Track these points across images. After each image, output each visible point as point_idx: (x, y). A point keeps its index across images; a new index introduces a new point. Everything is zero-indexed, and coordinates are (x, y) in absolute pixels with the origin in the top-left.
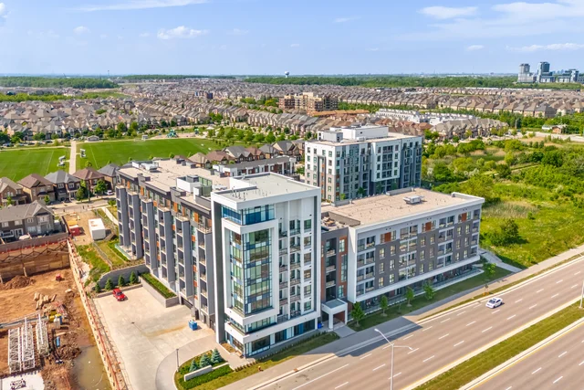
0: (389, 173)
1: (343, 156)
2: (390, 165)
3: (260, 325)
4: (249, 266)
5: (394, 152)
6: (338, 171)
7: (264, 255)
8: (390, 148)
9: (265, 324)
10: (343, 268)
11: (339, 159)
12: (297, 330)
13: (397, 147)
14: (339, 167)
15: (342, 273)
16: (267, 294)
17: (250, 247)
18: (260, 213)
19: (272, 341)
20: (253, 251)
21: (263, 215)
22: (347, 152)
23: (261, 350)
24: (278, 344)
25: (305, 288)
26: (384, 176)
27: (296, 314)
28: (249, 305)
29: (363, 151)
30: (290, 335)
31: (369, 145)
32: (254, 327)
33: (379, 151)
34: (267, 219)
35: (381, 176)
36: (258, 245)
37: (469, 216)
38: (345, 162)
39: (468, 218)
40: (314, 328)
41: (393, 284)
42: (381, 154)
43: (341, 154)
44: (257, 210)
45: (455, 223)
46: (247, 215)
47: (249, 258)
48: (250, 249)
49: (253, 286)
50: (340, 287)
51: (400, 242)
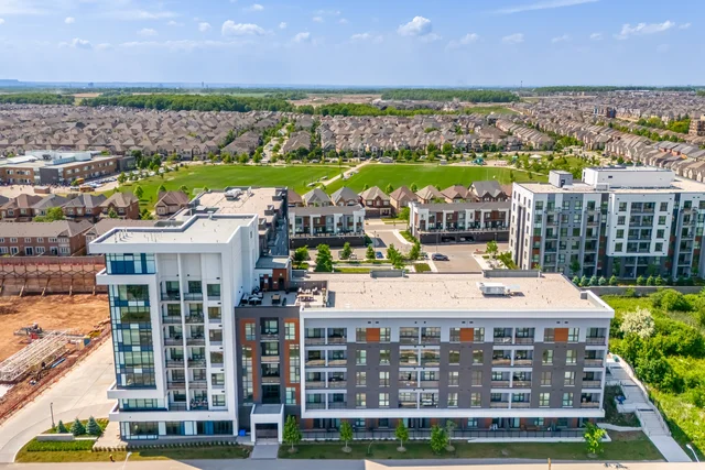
0: (645, 247)
1: (549, 208)
2: (647, 233)
3: (141, 405)
4: (119, 327)
5: (658, 213)
6: (537, 231)
7: (143, 318)
8: (651, 206)
9: (149, 406)
10: (292, 363)
11: (540, 212)
12: (201, 426)
13: (664, 207)
14: (539, 226)
15: (292, 369)
16: (149, 369)
17: (119, 303)
18: (133, 262)
19: (162, 430)
20: (125, 310)
21: (138, 266)
22: (558, 203)
23: (145, 437)
24: (171, 437)
25: (214, 375)
26: (631, 248)
27: (200, 403)
28: (123, 376)
29: (592, 205)
30: (190, 430)
31: (605, 197)
32: (132, 405)
33: (623, 208)
34: (145, 271)
35: (624, 247)
36: (131, 303)
37: (574, 336)
38: (549, 219)
39: (570, 338)
40: (232, 433)
41: (385, 407)
42: (627, 214)
43: (545, 205)
44: (128, 258)
45: (536, 340)
46: (112, 262)
47: (118, 317)
48: (120, 306)
49: (128, 354)
50: (288, 389)
51: (401, 348)
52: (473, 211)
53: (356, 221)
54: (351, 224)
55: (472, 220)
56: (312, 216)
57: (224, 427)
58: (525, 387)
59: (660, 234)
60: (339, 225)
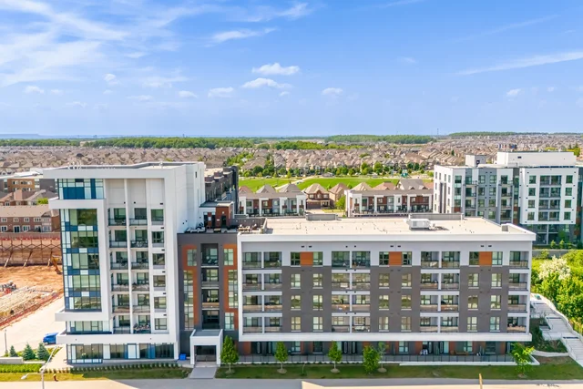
0: (555, 216)
1: (467, 182)
2: (555, 204)
3: (88, 328)
4: (69, 251)
5: (564, 185)
6: (457, 202)
7: (92, 242)
8: (556, 179)
9: (95, 329)
11: (459, 185)
13: (569, 179)
14: (459, 197)
15: (231, 295)
16: (96, 293)
17: (70, 227)
18: (83, 188)
19: (107, 354)
20: (75, 234)
21: (88, 191)
22: (475, 178)
23: (89, 361)
24: (115, 361)
25: (156, 299)
26: (542, 217)
27: (143, 327)
28: (71, 299)
29: (504, 179)
30: (133, 353)
31: (516, 171)
32: (79, 329)
33: (533, 181)
34: (94, 196)
35: (536, 217)
36: (81, 228)
37: (498, 259)
38: (468, 192)
39: (494, 262)
40: (173, 357)
41: (318, 331)
42: (537, 186)
43: (463, 180)
44: (79, 185)
45: (462, 264)
46: (64, 188)
47: (69, 242)
48: (70, 231)
49: (76, 277)
50: (227, 314)
51: (334, 271)
52: (400, 196)
53: (298, 204)
54: (295, 207)
55: (400, 204)
56: (261, 200)
57: (165, 351)
58: (454, 311)
59: (568, 204)
60: (284, 207)
